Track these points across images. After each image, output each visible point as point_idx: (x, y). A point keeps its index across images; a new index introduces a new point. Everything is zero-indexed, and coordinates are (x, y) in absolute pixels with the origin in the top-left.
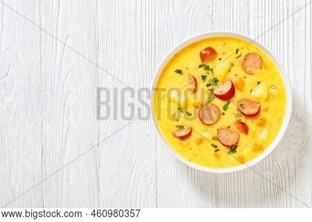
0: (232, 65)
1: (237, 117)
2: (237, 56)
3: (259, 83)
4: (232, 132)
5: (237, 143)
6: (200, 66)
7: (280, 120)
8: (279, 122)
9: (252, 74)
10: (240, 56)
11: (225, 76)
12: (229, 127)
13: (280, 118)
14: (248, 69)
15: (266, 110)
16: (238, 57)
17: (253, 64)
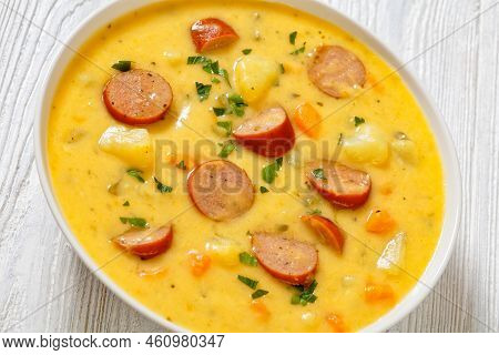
0: (283, 69)
1: (307, 205)
2: (292, 49)
3: (359, 121)
4: (294, 242)
5: (314, 271)
6: (191, 60)
7: (432, 219)
8: (431, 225)
9: (337, 98)
10: (303, 50)
11: (265, 92)
12: (284, 228)
13: (432, 215)
14: (327, 83)
15: (388, 192)
16: (297, 52)
17: (339, 72)
